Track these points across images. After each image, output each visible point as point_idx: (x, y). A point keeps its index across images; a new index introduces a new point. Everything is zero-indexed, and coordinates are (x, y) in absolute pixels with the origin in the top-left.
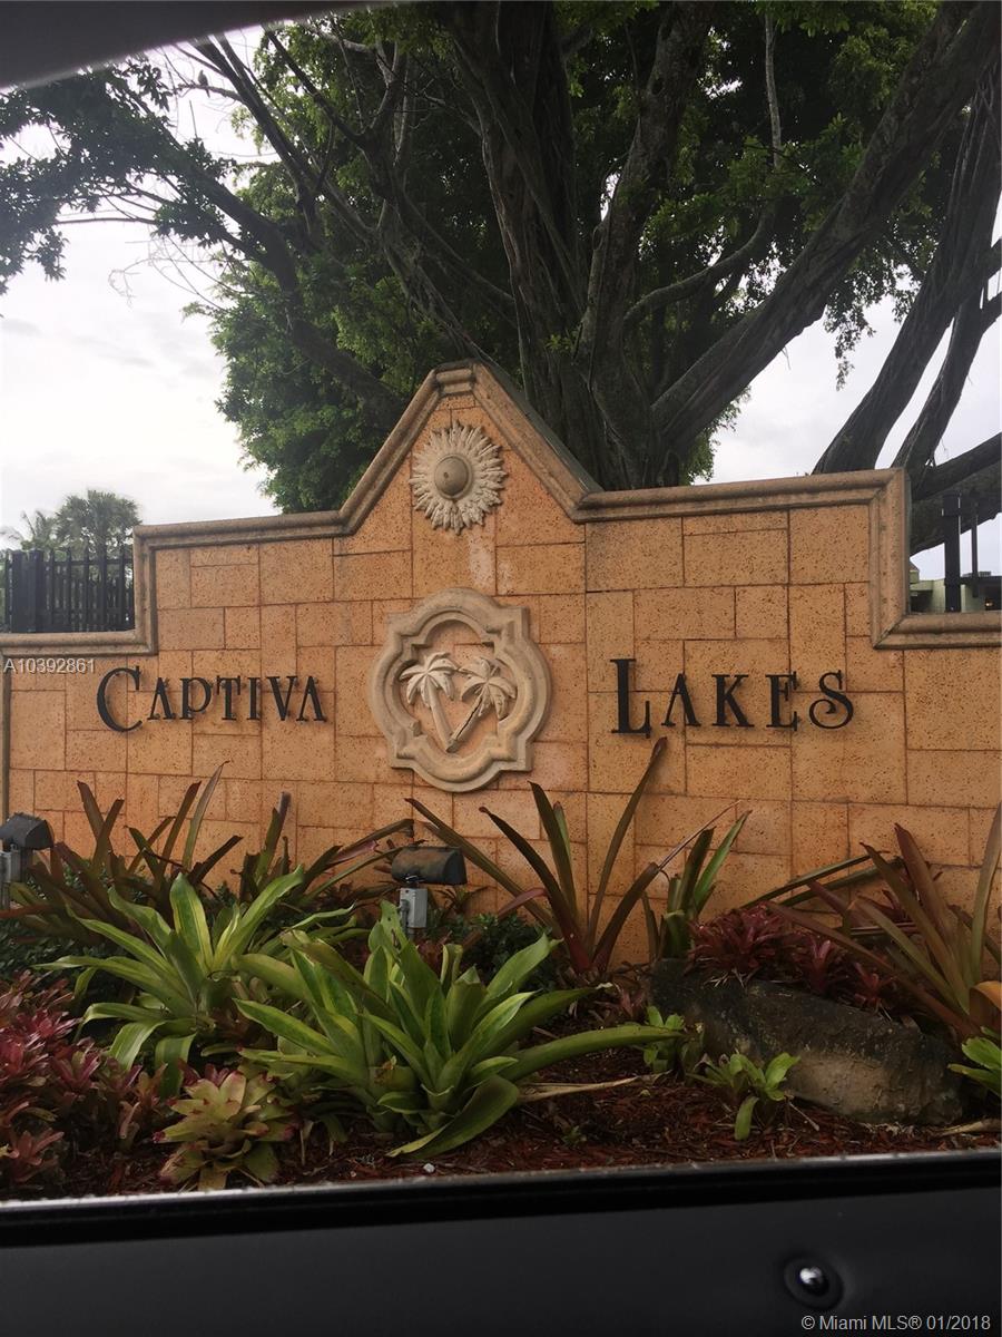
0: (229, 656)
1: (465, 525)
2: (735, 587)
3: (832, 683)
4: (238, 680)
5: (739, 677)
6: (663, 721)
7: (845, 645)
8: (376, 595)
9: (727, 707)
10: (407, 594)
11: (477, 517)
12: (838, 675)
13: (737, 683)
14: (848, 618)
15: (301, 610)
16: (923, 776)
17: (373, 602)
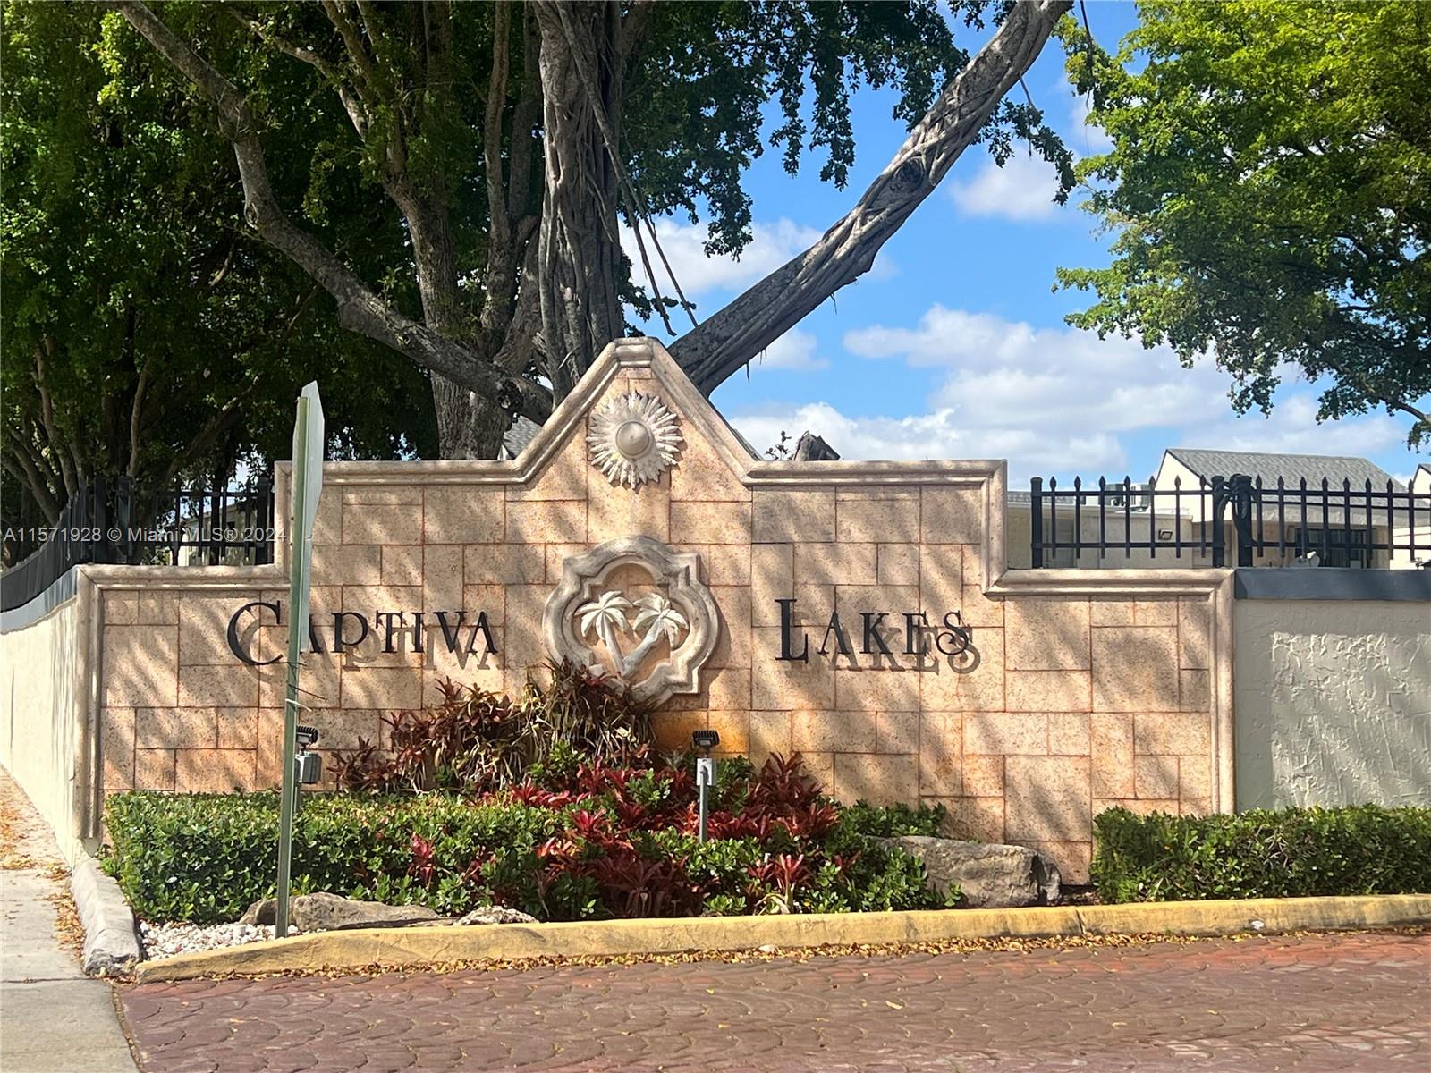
1: (641, 481)
2: (878, 543)
3: (953, 621)
5: (881, 615)
6: (819, 651)
7: (962, 591)
8: (551, 538)
9: (872, 638)
10: (581, 538)
11: (654, 476)
12: (958, 614)
13: (879, 621)
14: (965, 571)
16: (1017, 691)
17: (546, 545)
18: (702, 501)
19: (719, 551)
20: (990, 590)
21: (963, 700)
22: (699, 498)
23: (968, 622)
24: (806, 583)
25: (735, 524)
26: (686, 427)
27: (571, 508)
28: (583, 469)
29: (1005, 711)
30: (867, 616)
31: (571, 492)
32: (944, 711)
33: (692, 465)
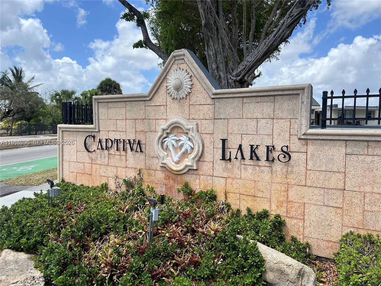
0: (118, 133)
1: (181, 98)
2: (257, 119)
3: (285, 149)
4: (120, 140)
5: (257, 146)
6: (235, 157)
7: (290, 137)
8: (157, 117)
9: (253, 154)
10: (165, 118)
11: (185, 96)
12: (287, 147)
13: (257, 148)
14: (291, 129)
15: (137, 121)
16: (311, 178)
17: (156, 119)
18: (199, 105)
19: (204, 122)
20: (301, 137)
21: (288, 180)
22: (198, 103)
23: (291, 150)
24: (231, 133)
25: (209, 112)
26: (194, 79)
27: (162, 108)
28: (165, 95)
29: (305, 186)
30: (252, 146)
31: (162, 103)
32: (281, 183)
33: (196, 92)
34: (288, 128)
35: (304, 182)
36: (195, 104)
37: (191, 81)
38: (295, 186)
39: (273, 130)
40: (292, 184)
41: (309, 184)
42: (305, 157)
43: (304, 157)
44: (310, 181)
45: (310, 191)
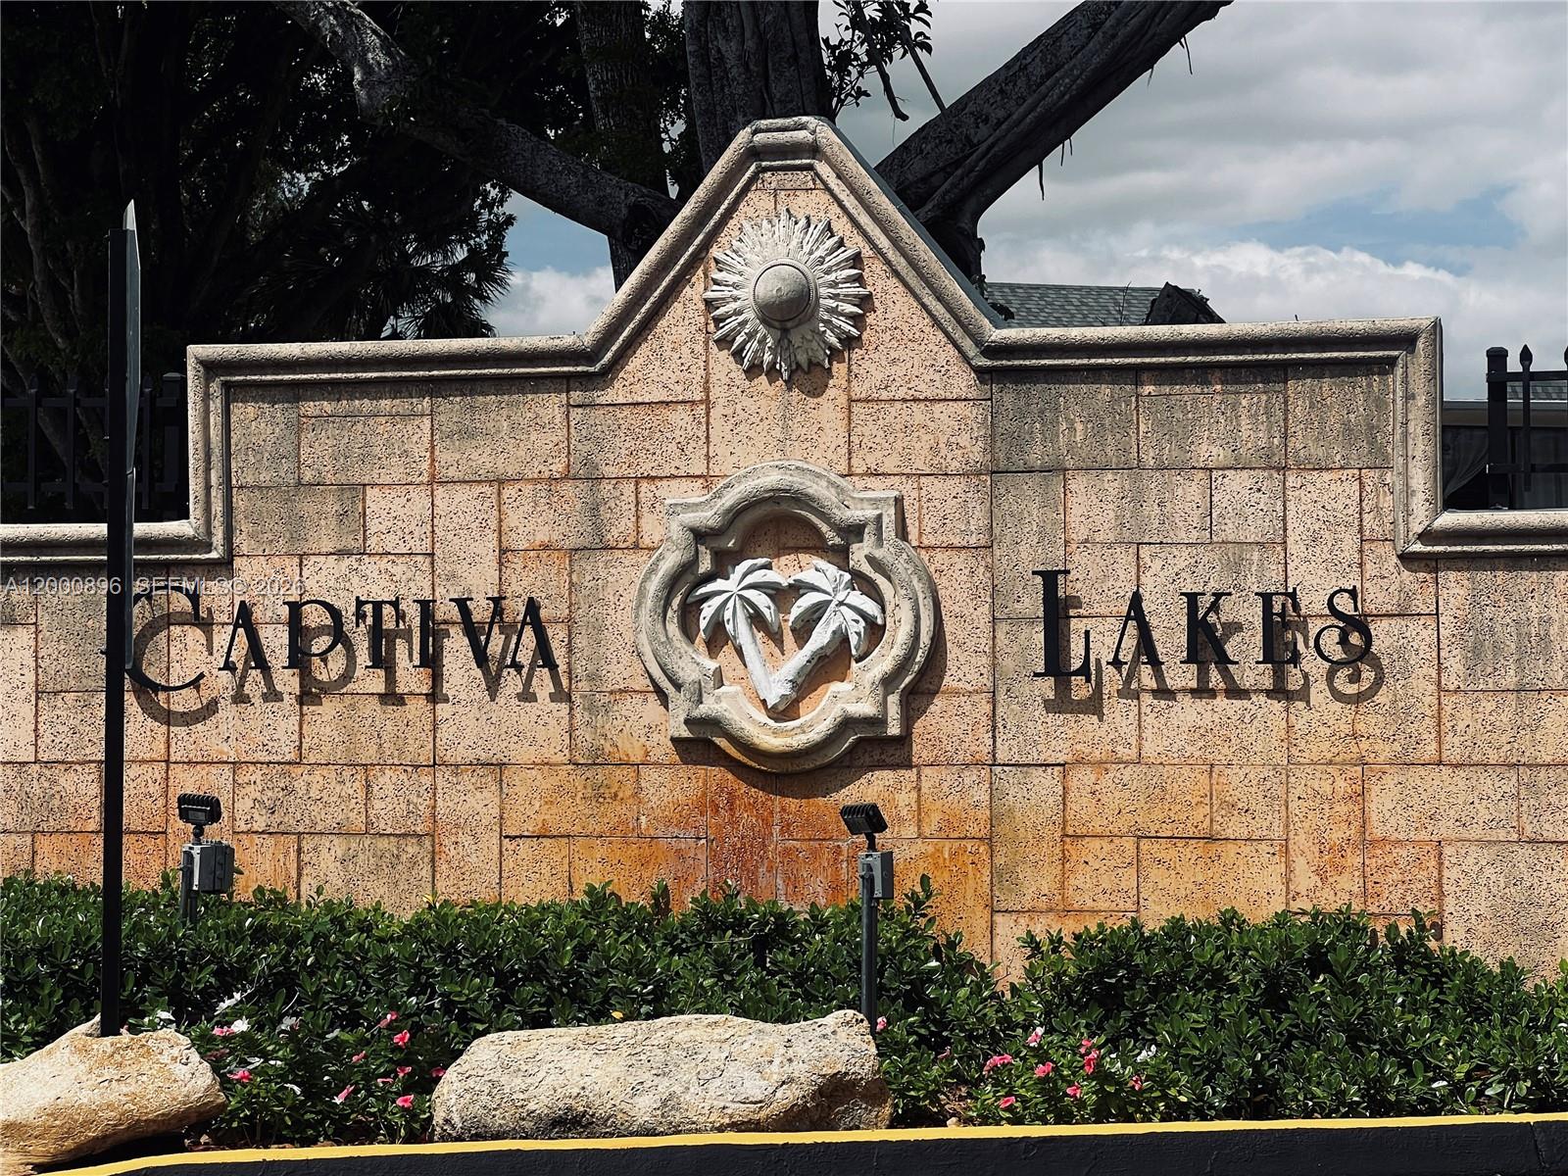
0: (370, 567)
2: (1211, 470)
3: (1344, 604)
4: (395, 604)
5: (1218, 596)
6: (1110, 659)
7: (1361, 551)
8: (646, 468)
9: (1202, 638)
11: (822, 357)
12: (1353, 593)
13: (1214, 607)
14: (1365, 516)
15: (509, 491)
16: (1461, 726)
17: (638, 480)
18: (904, 400)
19: (936, 487)
20: (1410, 549)
21: (1364, 745)
22: (901, 394)
23: (1370, 608)
24: (1087, 541)
25: (964, 439)
26: (874, 270)
27: (680, 417)
28: (699, 348)
29: (1440, 763)
30: (1192, 598)
31: (679, 388)
32: (1330, 763)
33: (887, 337)
34: (1353, 510)
35: (1434, 745)
36: (884, 395)
37: (859, 279)
38: (1394, 769)
39: (1284, 519)
40: (1380, 760)
41: (1452, 754)
42: (1428, 635)
43: (1425, 633)
44: (1457, 741)
45: (1461, 784)
